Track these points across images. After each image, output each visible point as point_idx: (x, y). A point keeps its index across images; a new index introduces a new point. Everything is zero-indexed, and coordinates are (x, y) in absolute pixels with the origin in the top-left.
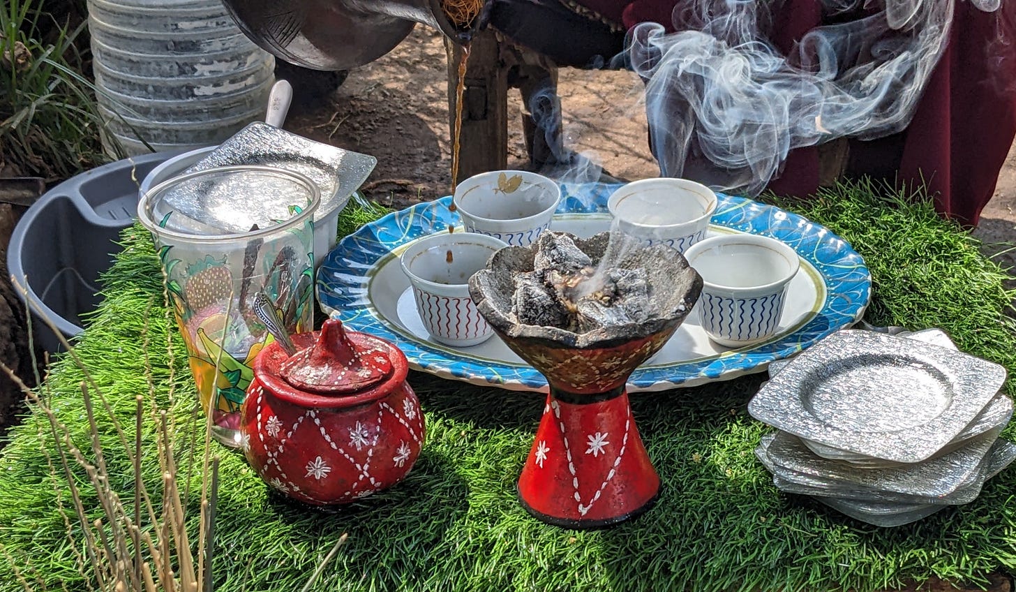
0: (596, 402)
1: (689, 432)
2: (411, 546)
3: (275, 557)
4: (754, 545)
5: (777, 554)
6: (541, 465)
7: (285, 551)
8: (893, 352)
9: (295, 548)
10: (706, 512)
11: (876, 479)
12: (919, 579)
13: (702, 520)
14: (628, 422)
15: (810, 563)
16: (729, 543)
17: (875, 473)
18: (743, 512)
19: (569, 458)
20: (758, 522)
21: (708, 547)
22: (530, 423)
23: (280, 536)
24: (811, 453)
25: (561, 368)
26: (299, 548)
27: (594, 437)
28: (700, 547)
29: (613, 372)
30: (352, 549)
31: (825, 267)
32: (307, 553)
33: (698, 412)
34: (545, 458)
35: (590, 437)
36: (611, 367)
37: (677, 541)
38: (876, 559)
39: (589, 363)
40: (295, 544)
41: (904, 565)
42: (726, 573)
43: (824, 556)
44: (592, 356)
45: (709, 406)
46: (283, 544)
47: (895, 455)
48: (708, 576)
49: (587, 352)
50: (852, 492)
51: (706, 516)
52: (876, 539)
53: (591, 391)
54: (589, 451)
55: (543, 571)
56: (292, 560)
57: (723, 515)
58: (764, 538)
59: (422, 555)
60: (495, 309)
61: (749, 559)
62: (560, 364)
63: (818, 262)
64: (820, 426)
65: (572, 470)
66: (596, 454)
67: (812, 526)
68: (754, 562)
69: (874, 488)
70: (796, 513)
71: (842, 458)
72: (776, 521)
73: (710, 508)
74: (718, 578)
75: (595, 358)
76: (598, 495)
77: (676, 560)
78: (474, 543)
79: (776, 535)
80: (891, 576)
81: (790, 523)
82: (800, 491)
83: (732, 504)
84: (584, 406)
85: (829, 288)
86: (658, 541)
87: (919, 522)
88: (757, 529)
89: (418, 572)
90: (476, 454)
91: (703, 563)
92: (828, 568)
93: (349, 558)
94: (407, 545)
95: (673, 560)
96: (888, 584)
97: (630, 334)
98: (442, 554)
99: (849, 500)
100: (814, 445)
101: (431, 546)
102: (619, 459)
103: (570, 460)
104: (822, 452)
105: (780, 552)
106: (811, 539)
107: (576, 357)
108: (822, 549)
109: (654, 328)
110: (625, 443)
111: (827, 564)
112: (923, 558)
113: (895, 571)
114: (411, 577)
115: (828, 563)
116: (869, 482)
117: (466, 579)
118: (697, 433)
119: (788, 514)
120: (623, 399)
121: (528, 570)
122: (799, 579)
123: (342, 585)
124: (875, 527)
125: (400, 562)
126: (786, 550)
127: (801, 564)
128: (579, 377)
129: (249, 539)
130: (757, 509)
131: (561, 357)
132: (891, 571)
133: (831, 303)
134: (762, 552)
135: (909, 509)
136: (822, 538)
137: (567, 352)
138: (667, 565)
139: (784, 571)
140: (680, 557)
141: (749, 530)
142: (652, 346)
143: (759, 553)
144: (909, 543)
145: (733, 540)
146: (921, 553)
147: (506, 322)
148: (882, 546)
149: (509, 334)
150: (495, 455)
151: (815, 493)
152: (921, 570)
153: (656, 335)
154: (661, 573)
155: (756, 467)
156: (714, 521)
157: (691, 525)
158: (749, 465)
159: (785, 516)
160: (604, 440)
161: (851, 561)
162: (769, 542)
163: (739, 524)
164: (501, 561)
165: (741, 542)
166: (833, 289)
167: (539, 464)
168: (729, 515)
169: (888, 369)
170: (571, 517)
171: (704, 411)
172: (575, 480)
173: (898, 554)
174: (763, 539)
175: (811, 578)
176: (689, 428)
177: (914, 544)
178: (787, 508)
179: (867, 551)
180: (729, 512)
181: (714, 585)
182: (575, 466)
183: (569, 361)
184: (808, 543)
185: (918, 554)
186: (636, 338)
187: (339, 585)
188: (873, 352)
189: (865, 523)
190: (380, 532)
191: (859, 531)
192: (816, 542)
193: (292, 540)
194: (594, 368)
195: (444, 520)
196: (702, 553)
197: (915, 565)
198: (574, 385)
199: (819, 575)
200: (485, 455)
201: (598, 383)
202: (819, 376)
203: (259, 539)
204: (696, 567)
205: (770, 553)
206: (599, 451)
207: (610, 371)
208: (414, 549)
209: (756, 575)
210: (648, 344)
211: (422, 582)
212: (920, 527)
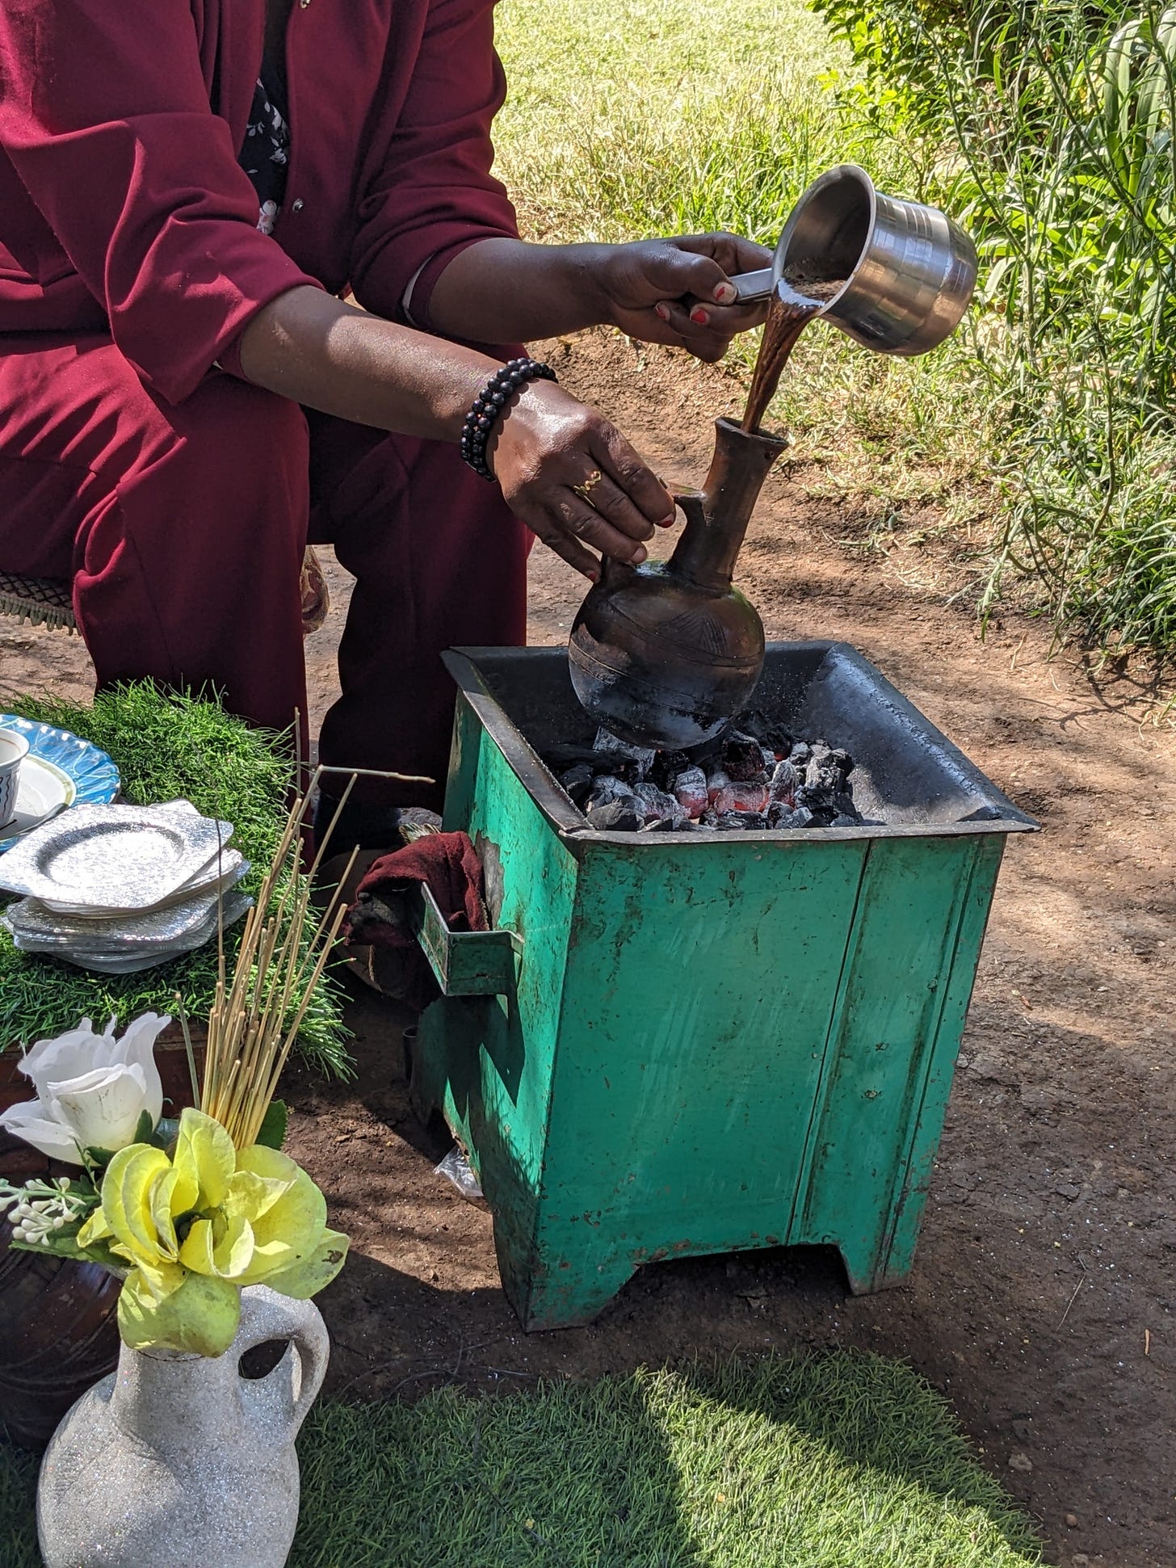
5: (11, 1007)
8: (128, 820)
11: (109, 930)
17: (108, 923)
24: (49, 912)
31: (64, 763)
47: (126, 903)
50: (87, 944)
52: (110, 986)
69: (108, 938)
70: (35, 970)
71: (76, 912)
72: (16, 978)
79: (14, 991)
81: (28, 980)
99: (86, 952)
100: (50, 904)
106: (48, 990)
111: (60, 1011)
113: (127, 1014)
116: (102, 933)
119: (27, 971)
124: (109, 975)
136: (59, 989)
148: (116, 992)
159: (23, 974)
169: (126, 835)
175: (45, 1025)
178: (26, 967)
188: (109, 821)
197: (145, 1007)
202: (56, 846)
212: (154, 973)
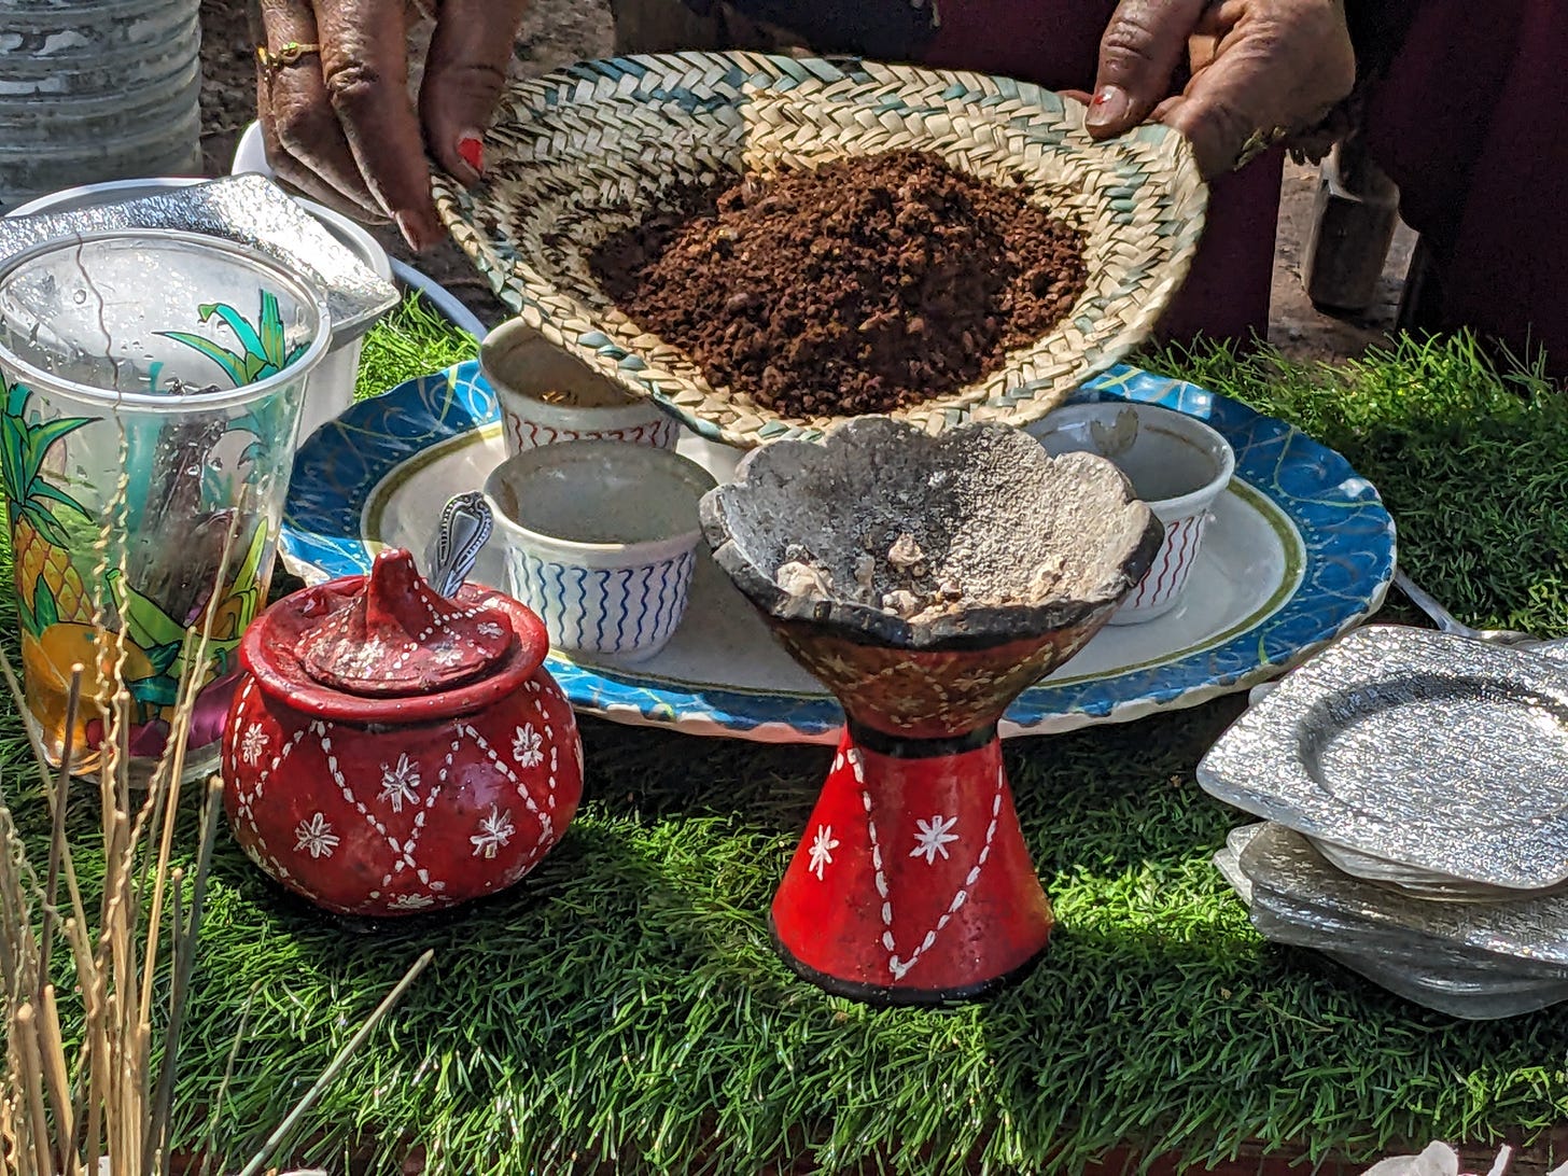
0: (937, 754)
1: (1085, 817)
2: (522, 1004)
3: (254, 1013)
4: (1205, 1042)
5: (1251, 1062)
6: (820, 874)
7: (274, 1004)
9: (293, 997)
10: (1113, 974)
11: (1455, 924)
12: (1530, 1125)
13: (1105, 988)
14: (998, 799)
15: (1316, 1083)
16: (1156, 1034)
17: (1454, 911)
18: (1188, 977)
19: (877, 862)
20: (1216, 998)
21: (1114, 1042)
22: (767, 781)
23: (263, 973)
24: (1330, 866)
25: (872, 685)
26: (301, 998)
27: (930, 824)
28: (1098, 1040)
29: (974, 699)
30: (406, 1005)
31: (1299, 505)
32: (317, 1008)
33: (1106, 777)
34: (829, 860)
35: (922, 824)
36: (972, 689)
37: (1054, 1027)
38: (1446, 1083)
39: (930, 680)
40: (293, 990)
41: (1504, 1098)
42: (1148, 1093)
43: (1345, 1070)
44: (937, 664)
45: (1128, 767)
46: (270, 989)
48: (1111, 1098)
49: (926, 656)
50: (1406, 947)
51: (1114, 980)
52: (1450, 1043)
53: (931, 733)
54: (917, 852)
55: (782, 1071)
56: (287, 1021)
57: (1146, 982)
58: (1226, 1031)
59: (543, 1024)
60: (750, 561)
61: (1193, 1069)
62: (871, 677)
63: (1284, 495)
64: (1345, 812)
65: (882, 887)
66: (930, 858)
67: (1323, 1011)
68: (1203, 1075)
69: (1451, 940)
70: (1293, 986)
71: (1389, 878)
72: (1253, 998)
73: (1122, 967)
74: (1131, 1103)
75: (942, 669)
76: (930, 940)
77: (1049, 1064)
78: (650, 1005)
79: (1251, 1026)
80: (1475, 1117)
81: (1280, 1004)
82: (1303, 941)
83: (1166, 962)
84: (913, 762)
85: (1312, 547)
86: (1015, 1027)
87: (1538, 1015)
88: (1214, 1012)
89: (535, 1058)
90: (657, 836)
91: (1103, 1071)
92: (1352, 1094)
93: (400, 1024)
94: (515, 1002)
95: (1042, 1064)
96: (1469, 1131)
97: (1014, 626)
98: (584, 1024)
99: (1401, 962)
100: (1334, 851)
101: (561, 1007)
102: (976, 870)
103: (878, 867)
104: (1349, 864)
105: (1257, 1058)
106: (1322, 1035)
107: (903, 666)
108: (1340, 1058)
109: (1061, 618)
110: (989, 839)
111: (1349, 1086)
112: (1542, 1085)
113: (1485, 1109)
114: (521, 1066)
115: (1351, 1084)
116: (1440, 928)
117: (628, 1078)
118: (1100, 820)
119: (1278, 985)
120: (992, 752)
121: (754, 1069)
122: (1291, 1115)
123: (382, 1073)
124: (1449, 1019)
125: (500, 1035)
126: (1269, 1057)
127: (1297, 1084)
128: (907, 704)
129: (203, 977)
130: (1214, 974)
131: (876, 664)
132: (1477, 1107)
133: (1317, 574)
134: (1222, 1056)
135: (1517, 986)
136: (1342, 1035)
137: (887, 653)
138: (1030, 1073)
139: (1265, 1095)
140: (1057, 1058)
141: (1198, 1012)
142: (1056, 651)
143: (1214, 1059)
144: (1515, 1054)
145: (1165, 1030)
146: (1537, 1075)
147: (770, 587)
148: (1461, 1058)
149: (774, 613)
150: (696, 839)
151: (1330, 945)
152: (1536, 1109)
153: (1064, 631)
154: (1018, 1088)
155: (1216, 891)
156: (1128, 990)
157: (1084, 996)
158: (1203, 887)
159: (1270, 990)
160: (950, 831)
161: (1398, 1082)
162: (1236, 1037)
163: (1177, 1000)
164: (701, 1045)
165: (1181, 1035)
166: (1319, 547)
167: (815, 871)
168: (1159, 981)
169: (1469, 706)
170: (872, 981)
171: (1116, 777)
172: (887, 908)
173: (1492, 1077)
174: (1224, 1032)
175: (1317, 1113)
176: (1085, 808)
177: (1524, 1057)
178: (1278, 973)
179: (1430, 1066)
180: (1158, 976)
181: (1122, 1114)
182: (889, 880)
183: (889, 671)
184: (1313, 1044)
185: (1530, 1077)
186: (1026, 635)
187: (377, 1073)
189: (1430, 1011)
190: (462, 974)
191: (1415, 1025)
192: (1329, 1044)
193: (288, 982)
194: (938, 688)
195: (590, 958)
196: (1100, 1053)
197: (1524, 1099)
198: (896, 719)
199: (1332, 1108)
200: (675, 840)
201: (944, 718)
202: (1333, 716)
203: (223, 976)
204: (1088, 1080)
205: (1238, 1058)
206: (938, 853)
207: (970, 696)
208: (527, 1009)
209: (1208, 1102)
210: (1048, 647)
211: (542, 1076)
212: (1539, 1025)
